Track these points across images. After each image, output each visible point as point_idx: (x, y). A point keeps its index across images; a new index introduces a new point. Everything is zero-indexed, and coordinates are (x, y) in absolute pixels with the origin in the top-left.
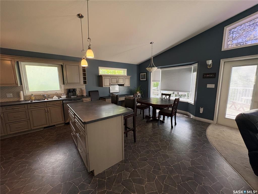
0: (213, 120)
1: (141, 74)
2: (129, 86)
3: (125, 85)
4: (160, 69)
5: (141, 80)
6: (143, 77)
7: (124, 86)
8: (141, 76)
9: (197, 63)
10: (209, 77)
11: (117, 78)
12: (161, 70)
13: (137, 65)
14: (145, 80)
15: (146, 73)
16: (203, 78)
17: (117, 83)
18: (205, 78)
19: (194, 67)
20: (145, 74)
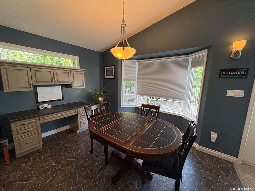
0: (237, 156)
1: (106, 67)
2: (83, 87)
3: (73, 85)
4: (136, 61)
5: (106, 77)
6: (109, 73)
7: (72, 87)
8: (107, 71)
9: (206, 50)
10: (233, 77)
11: (52, 71)
12: (137, 63)
13: (99, 53)
14: (113, 77)
15: (115, 66)
16: (220, 77)
17: (52, 82)
18: (223, 78)
19: (193, 59)
20: (112, 68)
